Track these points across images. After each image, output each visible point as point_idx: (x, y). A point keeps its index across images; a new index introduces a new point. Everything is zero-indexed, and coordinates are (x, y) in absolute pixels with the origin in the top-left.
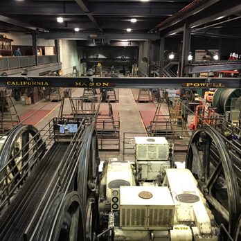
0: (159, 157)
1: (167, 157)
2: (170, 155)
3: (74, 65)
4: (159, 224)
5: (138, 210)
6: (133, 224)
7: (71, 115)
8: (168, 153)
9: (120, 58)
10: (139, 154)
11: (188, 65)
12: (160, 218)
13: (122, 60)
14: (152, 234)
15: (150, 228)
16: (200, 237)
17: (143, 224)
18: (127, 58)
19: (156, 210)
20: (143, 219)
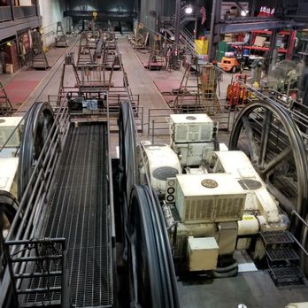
0: (202, 138)
1: (211, 137)
2: (214, 135)
3: (57, 21)
4: (227, 215)
5: (205, 201)
6: (198, 217)
7: (76, 87)
8: (212, 133)
9: (115, 10)
10: (178, 136)
11: (220, 23)
12: (229, 209)
13: (119, 13)
14: (220, 227)
15: (217, 221)
16: (268, 226)
17: (209, 217)
18: (125, 11)
19: (226, 200)
20: (210, 211)
